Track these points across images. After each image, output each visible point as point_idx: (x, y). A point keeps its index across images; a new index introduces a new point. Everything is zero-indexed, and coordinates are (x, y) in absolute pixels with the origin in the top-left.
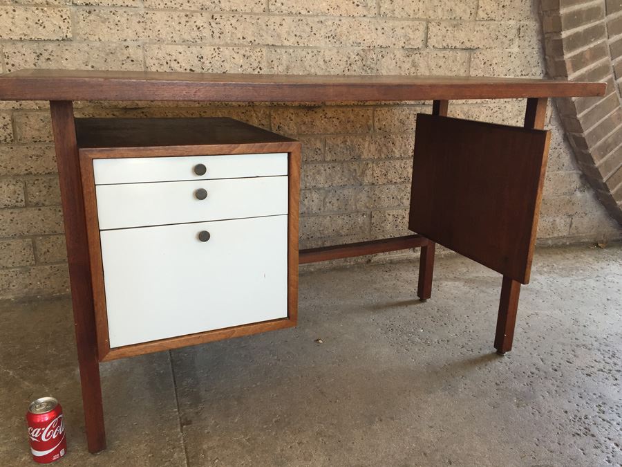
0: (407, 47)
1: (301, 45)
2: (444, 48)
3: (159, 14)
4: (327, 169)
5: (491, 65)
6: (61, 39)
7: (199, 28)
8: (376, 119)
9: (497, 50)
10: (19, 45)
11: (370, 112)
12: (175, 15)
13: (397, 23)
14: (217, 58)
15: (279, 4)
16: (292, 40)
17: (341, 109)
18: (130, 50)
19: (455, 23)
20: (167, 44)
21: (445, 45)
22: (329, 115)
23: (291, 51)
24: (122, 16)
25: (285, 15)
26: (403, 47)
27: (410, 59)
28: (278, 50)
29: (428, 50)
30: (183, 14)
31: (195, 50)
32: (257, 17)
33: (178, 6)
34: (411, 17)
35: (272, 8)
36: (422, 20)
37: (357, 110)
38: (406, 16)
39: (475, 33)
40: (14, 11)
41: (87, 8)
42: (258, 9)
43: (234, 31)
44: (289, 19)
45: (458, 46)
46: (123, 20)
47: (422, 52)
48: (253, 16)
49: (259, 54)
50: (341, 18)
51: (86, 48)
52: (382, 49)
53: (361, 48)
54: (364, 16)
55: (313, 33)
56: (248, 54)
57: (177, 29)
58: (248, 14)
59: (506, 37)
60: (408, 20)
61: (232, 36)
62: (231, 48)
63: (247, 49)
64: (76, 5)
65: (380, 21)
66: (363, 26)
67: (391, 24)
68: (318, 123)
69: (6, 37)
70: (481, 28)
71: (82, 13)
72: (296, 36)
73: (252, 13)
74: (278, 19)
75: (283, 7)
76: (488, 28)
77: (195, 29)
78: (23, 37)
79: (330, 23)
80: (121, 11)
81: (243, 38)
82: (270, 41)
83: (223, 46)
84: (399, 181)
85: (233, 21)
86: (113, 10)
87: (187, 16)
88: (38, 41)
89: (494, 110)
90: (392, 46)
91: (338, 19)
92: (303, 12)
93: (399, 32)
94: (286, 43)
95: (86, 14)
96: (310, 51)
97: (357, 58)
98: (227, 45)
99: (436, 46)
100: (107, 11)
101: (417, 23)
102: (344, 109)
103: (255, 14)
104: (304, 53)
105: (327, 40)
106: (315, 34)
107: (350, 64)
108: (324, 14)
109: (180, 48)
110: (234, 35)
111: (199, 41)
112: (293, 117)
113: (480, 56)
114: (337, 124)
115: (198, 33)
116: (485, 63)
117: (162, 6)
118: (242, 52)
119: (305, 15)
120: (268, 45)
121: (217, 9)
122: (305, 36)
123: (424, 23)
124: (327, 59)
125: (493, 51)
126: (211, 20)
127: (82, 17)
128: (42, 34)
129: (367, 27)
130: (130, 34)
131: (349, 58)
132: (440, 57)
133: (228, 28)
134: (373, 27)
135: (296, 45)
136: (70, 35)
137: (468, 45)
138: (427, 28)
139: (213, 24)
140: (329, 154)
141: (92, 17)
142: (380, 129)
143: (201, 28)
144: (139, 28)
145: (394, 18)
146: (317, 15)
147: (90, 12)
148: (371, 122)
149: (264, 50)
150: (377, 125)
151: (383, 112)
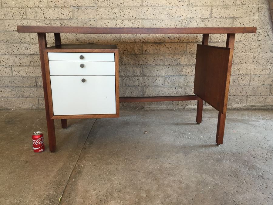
0: (202, 18)
1: (155, 18)
2: (220, 18)
3: (102, 9)
4: (166, 68)
5: (243, 25)
6: (69, 19)
7: (116, 13)
8: (188, 48)
9: (247, 18)
10: (56, 21)
11: (185, 45)
12: (107, 9)
13: (197, 8)
14: (122, 24)
15: (146, 3)
16: (152, 16)
17: (172, 44)
18: (91, 22)
19: (226, 6)
20: (105, 19)
21: (220, 16)
22: (167, 46)
23: (151, 21)
24: (89, 10)
25: (149, 7)
26: (200, 18)
27: (204, 23)
28: (146, 21)
29: (212, 19)
30: (110, 8)
31: (114, 21)
32: (138, 8)
33: (108, 5)
34: (204, 5)
35: (144, 4)
36: (210, 6)
37: (179, 44)
38: (202, 5)
39: (236, 10)
40: (54, 9)
41: (78, 8)
42: (139, 5)
43: (129, 14)
44: (151, 8)
45: (227, 17)
46: (89, 11)
47: (209, 20)
48: (136, 8)
49: (138, 22)
50: (173, 7)
51: (77, 22)
52: (191, 19)
53: (181, 19)
54: (183, 5)
55: (160, 13)
56: (134, 22)
57: (108, 14)
58: (134, 7)
59: (251, 12)
60: (202, 6)
61: (128, 16)
62: (128, 20)
63: (134, 20)
64: (74, 7)
65: (190, 7)
66: (182, 10)
67: (195, 8)
68: (162, 49)
69: (52, 18)
70: (239, 8)
71: (76, 9)
72: (153, 15)
73: (136, 7)
74: (146, 9)
75: (148, 4)
76: (242, 8)
77: (114, 13)
78: (57, 18)
79: (168, 9)
80: (89, 8)
81: (132, 16)
82: (143, 17)
83: (124, 19)
85: (129, 10)
86: (86, 8)
87: (111, 9)
88: (62, 19)
89: (246, 45)
90: (195, 17)
91: (171, 7)
92: (157, 5)
93: (198, 11)
94: (149, 18)
95: (77, 10)
96: (159, 20)
97: (179, 23)
98: (126, 19)
99: (216, 17)
100: (84, 8)
101: (207, 7)
102: (173, 44)
103: (137, 7)
104: (157, 21)
105: (167, 16)
106: (161, 14)
107: (176, 25)
108: (165, 6)
109: (109, 21)
110: (129, 15)
111: (116, 18)
112: (152, 47)
113: (238, 21)
114: (171, 50)
115: (115, 15)
116: (241, 24)
117: (103, 6)
118: (132, 22)
119: (157, 7)
120: (142, 19)
121: (123, 6)
122: (157, 14)
123: (210, 7)
124: (166, 24)
125: (245, 18)
126: (120, 10)
127: (76, 11)
128: (63, 17)
129: (184, 10)
130: (91, 16)
131: (176, 23)
132: (218, 22)
133: (127, 13)
134: (187, 10)
135: (153, 18)
136: (71, 17)
137: (232, 16)
138: (212, 9)
139: (121, 12)
140: (167, 62)
141: (79, 11)
142: (190, 52)
143: (117, 13)
144: (95, 14)
145: (196, 6)
146: (162, 6)
147: (79, 9)
148: (185, 49)
149: (140, 21)
150: (188, 50)
151: (191, 45)
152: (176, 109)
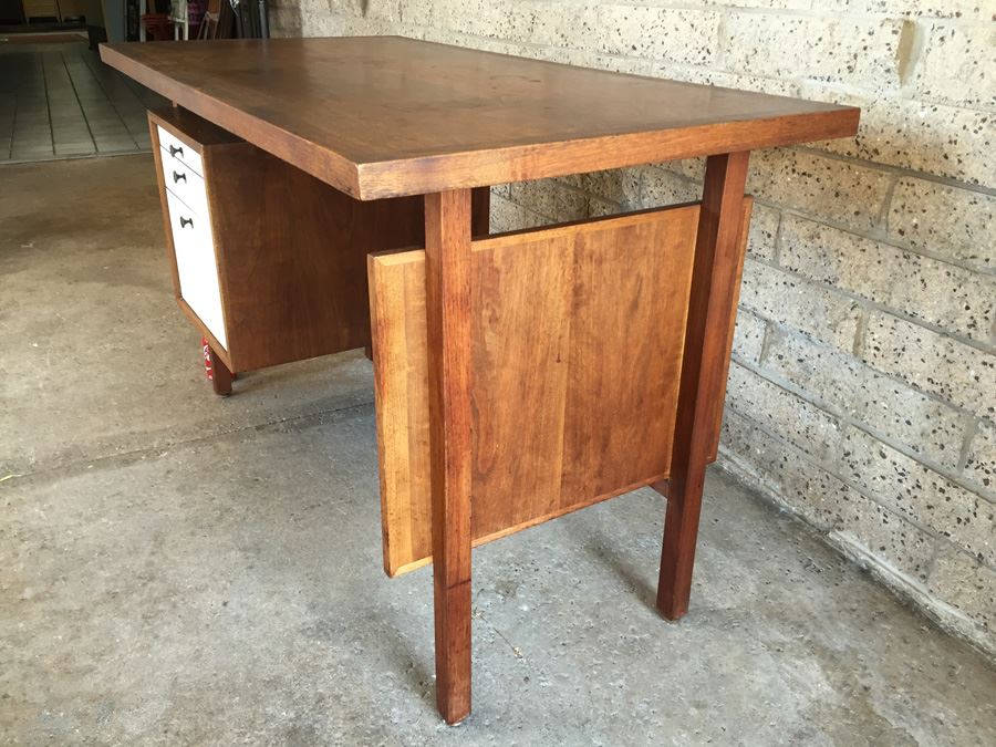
4: (781, 284)
8: (896, 204)
11: (883, 183)
17: (824, 161)
22: (801, 167)
37: (857, 170)
52: (943, 22)
56: (696, 24)
62: (677, 12)
68: (778, 178)
84: (925, 385)
90: (966, 14)
102: (831, 163)
107: (855, 56)
114: (817, 192)
131: (856, 39)
142: (901, 232)
149: (718, 14)
150: (896, 220)
151: (919, 192)
152: (790, 510)
